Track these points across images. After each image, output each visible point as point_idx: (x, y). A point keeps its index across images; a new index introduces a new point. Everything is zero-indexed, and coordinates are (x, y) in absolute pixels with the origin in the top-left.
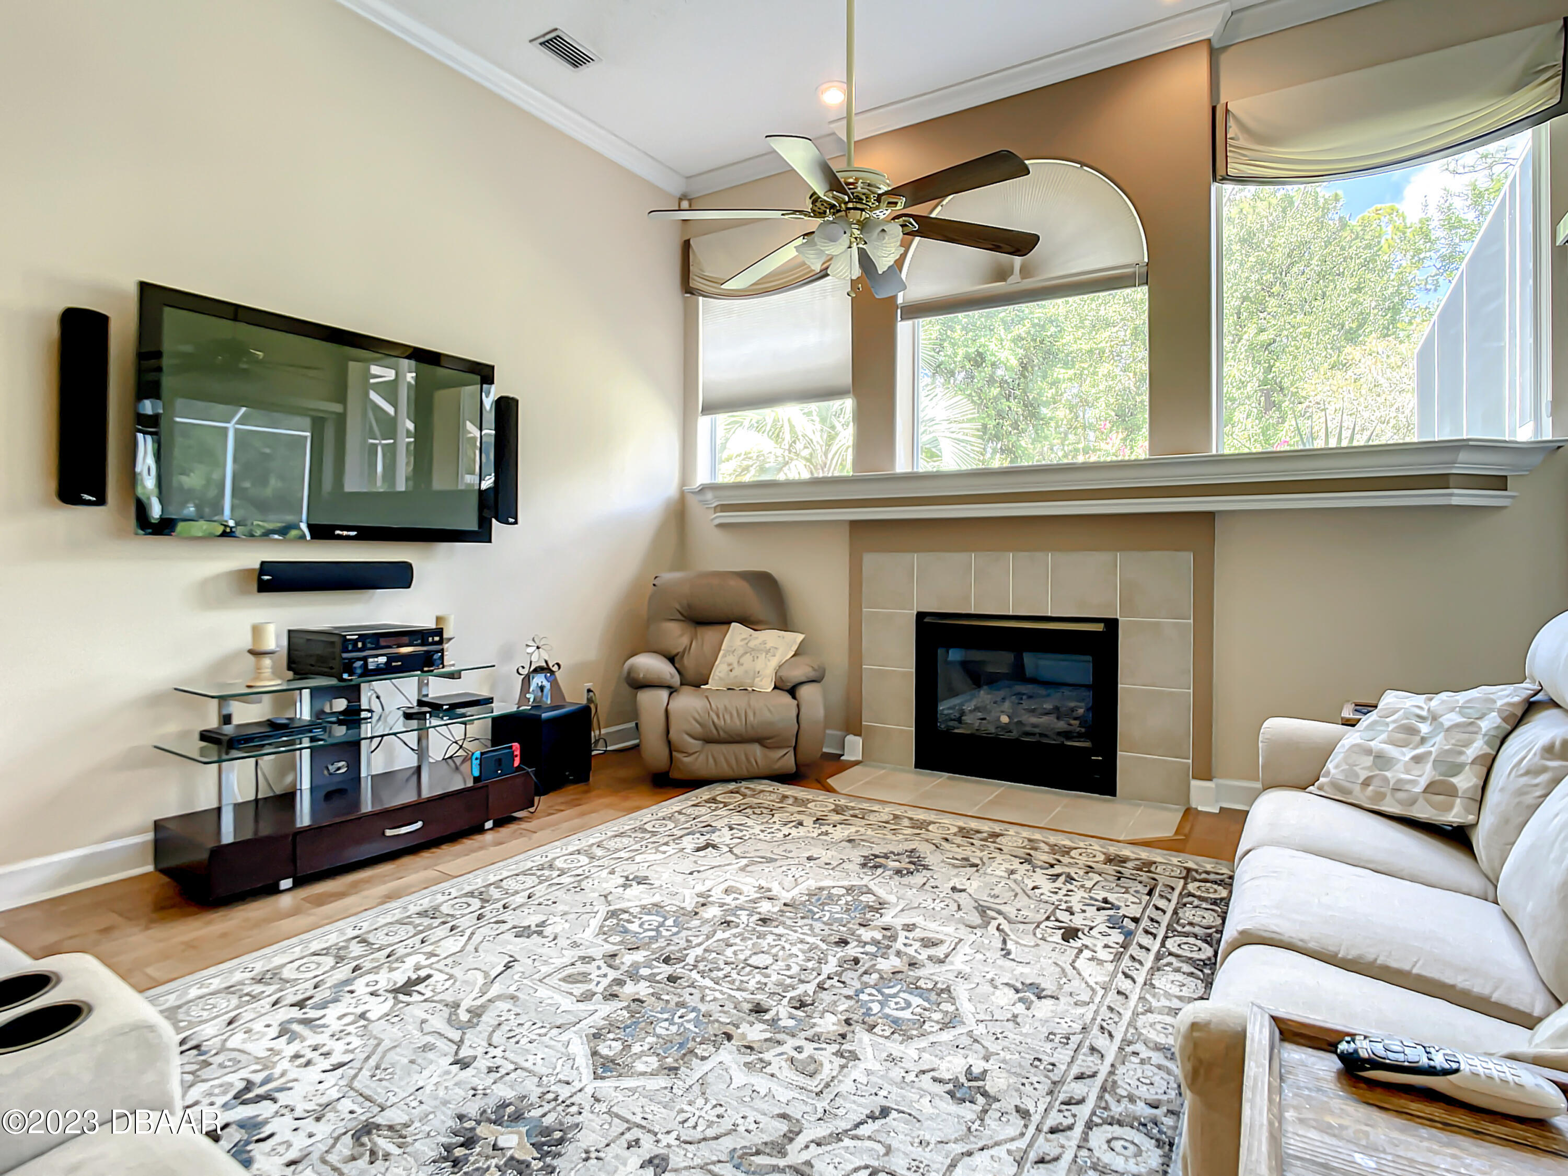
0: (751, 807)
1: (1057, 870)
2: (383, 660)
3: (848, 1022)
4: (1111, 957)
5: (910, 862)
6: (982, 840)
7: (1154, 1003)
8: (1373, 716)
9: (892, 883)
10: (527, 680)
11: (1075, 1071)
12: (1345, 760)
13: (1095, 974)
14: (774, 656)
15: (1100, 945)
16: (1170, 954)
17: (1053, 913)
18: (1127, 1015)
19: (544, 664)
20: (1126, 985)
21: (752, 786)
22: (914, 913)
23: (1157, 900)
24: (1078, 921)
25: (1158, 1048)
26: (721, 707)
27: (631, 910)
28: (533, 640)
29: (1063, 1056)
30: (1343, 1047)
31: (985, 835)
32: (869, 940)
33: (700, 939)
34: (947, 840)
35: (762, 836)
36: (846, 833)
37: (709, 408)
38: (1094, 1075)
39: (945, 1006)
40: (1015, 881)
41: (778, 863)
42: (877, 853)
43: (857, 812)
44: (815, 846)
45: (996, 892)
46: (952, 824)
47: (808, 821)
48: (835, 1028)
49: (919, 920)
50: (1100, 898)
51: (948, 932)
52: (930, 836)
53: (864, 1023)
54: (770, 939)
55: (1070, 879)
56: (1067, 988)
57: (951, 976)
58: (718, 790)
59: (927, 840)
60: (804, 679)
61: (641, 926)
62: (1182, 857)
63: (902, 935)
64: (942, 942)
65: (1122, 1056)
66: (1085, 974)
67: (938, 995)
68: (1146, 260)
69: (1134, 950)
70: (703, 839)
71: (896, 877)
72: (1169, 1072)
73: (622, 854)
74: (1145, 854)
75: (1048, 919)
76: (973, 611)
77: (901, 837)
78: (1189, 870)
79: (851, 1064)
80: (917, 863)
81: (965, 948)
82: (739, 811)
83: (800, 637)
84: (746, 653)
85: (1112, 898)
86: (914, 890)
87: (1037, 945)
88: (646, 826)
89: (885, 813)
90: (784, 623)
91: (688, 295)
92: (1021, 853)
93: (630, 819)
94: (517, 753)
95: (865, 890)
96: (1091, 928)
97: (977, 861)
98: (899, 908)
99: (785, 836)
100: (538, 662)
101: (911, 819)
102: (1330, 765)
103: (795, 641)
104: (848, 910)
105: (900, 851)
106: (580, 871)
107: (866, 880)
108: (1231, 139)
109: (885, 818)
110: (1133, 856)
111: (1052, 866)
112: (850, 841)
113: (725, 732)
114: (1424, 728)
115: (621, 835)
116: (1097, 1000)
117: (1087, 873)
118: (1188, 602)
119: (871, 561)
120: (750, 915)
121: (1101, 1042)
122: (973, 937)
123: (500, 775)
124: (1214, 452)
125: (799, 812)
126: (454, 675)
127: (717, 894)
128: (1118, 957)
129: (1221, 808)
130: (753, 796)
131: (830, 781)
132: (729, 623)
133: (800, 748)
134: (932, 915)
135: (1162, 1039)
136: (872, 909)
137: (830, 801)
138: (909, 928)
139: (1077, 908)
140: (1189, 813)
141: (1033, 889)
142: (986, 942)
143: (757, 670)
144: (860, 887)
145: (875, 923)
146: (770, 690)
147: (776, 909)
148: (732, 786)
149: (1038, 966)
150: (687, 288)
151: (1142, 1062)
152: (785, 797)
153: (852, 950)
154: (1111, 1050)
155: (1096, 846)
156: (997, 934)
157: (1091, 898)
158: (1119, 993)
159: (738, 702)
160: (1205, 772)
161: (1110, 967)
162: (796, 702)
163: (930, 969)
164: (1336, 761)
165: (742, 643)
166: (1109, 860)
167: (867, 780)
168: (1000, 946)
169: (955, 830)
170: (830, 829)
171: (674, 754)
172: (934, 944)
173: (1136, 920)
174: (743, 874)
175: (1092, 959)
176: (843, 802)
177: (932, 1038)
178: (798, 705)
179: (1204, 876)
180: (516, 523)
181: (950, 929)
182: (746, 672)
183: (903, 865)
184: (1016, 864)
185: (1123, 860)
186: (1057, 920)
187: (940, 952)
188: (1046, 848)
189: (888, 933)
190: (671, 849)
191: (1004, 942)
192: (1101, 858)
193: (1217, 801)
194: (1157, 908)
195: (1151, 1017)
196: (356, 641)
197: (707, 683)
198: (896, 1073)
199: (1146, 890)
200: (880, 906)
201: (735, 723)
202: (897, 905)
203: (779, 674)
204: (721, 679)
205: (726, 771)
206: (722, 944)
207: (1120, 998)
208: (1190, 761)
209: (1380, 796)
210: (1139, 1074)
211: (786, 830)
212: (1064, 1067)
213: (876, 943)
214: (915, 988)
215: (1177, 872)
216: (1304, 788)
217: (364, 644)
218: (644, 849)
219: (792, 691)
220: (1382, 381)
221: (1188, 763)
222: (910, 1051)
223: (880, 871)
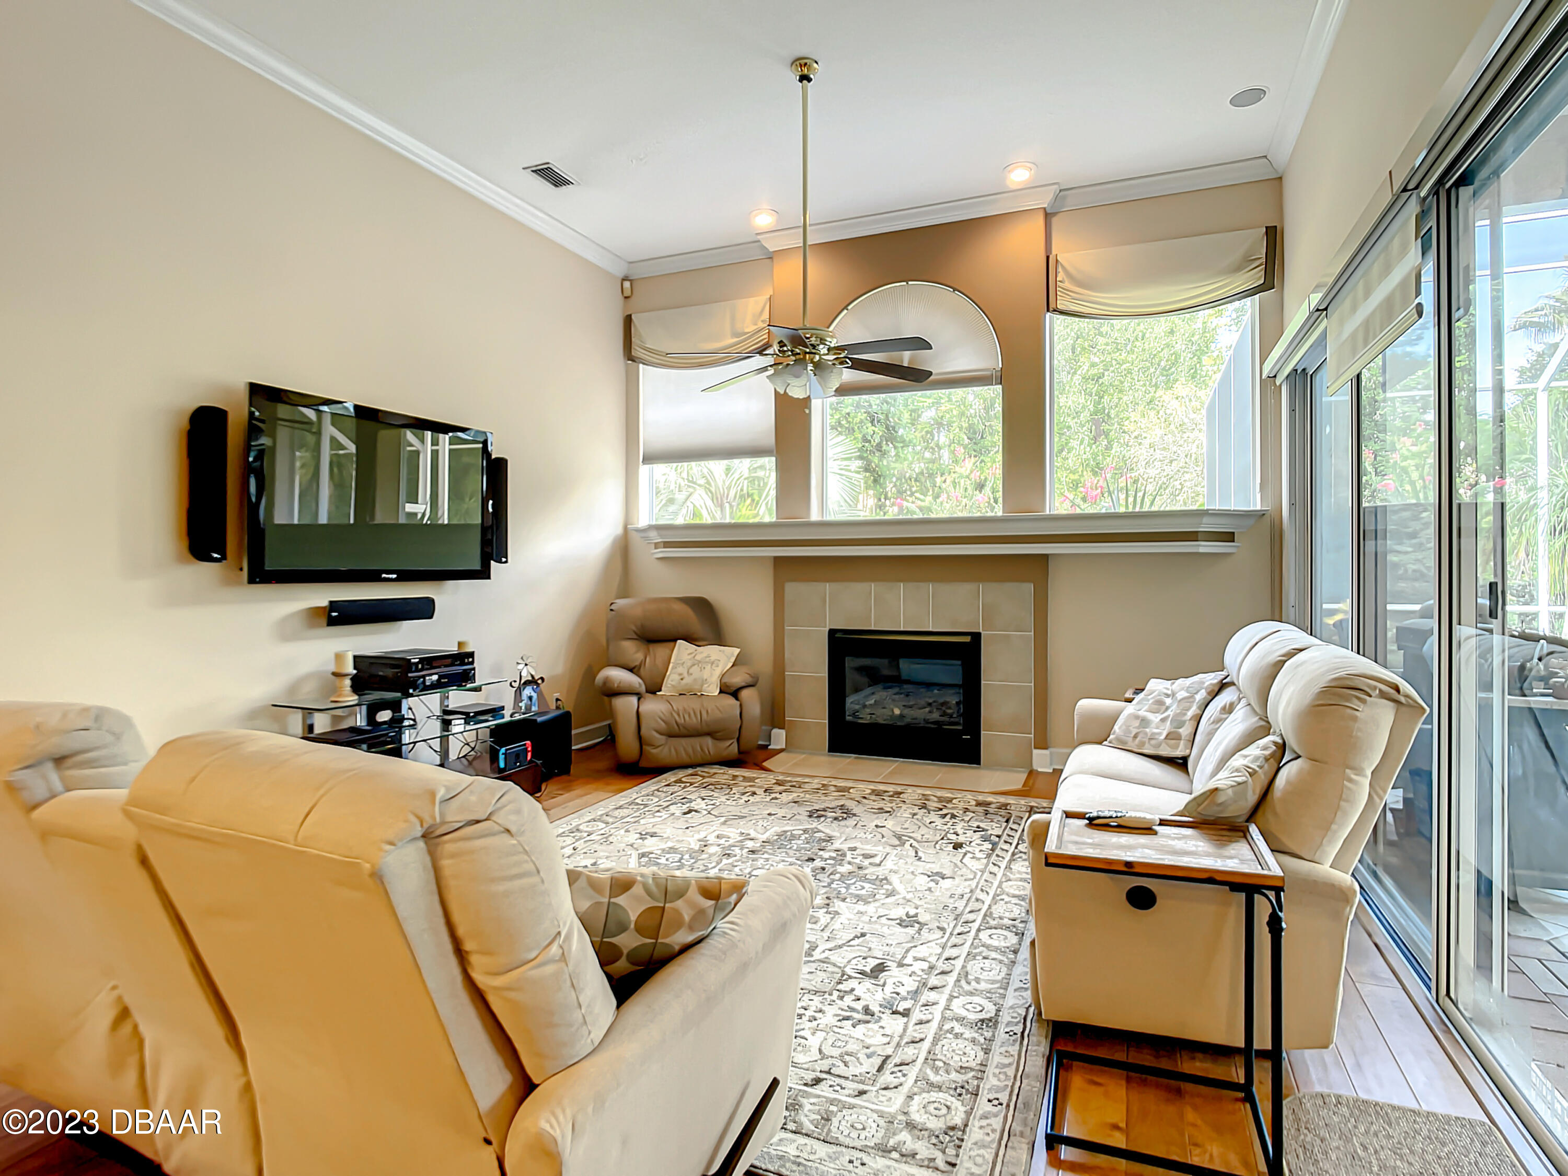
0: (712, 784)
1: (945, 811)
2: (435, 677)
3: (828, 898)
4: (985, 856)
5: (843, 813)
6: (890, 796)
7: (1012, 876)
8: (1142, 695)
9: (833, 825)
10: (519, 692)
11: (968, 909)
12: (1124, 723)
13: (976, 865)
14: (718, 666)
15: (977, 850)
16: (1021, 852)
17: (946, 835)
18: (996, 883)
19: (530, 678)
20: (995, 869)
21: (706, 770)
22: (854, 841)
23: (1011, 825)
24: (961, 839)
25: (1014, 896)
26: (681, 708)
27: (655, 852)
28: (522, 658)
29: (961, 904)
30: (1087, 816)
31: (891, 793)
32: (828, 857)
33: (714, 864)
34: (865, 798)
35: (728, 802)
36: (791, 797)
37: (649, 459)
38: (979, 910)
39: (885, 887)
40: (917, 819)
41: (748, 819)
42: (817, 808)
43: (794, 783)
44: (771, 807)
45: (906, 826)
46: (867, 788)
47: (760, 791)
48: (821, 901)
49: (858, 845)
50: (975, 825)
51: (880, 850)
52: (853, 796)
53: (838, 897)
54: (762, 861)
55: (953, 816)
56: (959, 873)
57: (887, 872)
58: (681, 774)
59: (851, 799)
60: (743, 684)
61: (667, 860)
62: (1028, 799)
63: (849, 854)
64: (876, 855)
65: (995, 900)
66: (970, 866)
67: (881, 881)
68: (1000, 366)
69: (998, 851)
70: (684, 807)
71: (835, 822)
72: (1021, 906)
73: (628, 819)
74: (1002, 799)
75: (942, 839)
76: (873, 628)
77: (831, 798)
78: (1032, 807)
79: (837, 916)
80: (847, 813)
81: (891, 857)
82: (705, 787)
83: (737, 651)
84: (694, 665)
85: (982, 825)
86: (851, 829)
87: (938, 853)
88: (636, 801)
89: (816, 783)
90: (719, 639)
91: (630, 362)
92: (918, 802)
93: (622, 797)
94: (529, 749)
95: (816, 830)
96: (971, 842)
97: (889, 809)
98: (844, 838)
99: (746, 802)
100: (526, 677)
101: (835, 786)
102: (1116, 728)
103: (733, 654)
104: (808, 843)
105: (834, 806)
106: (602, 832)
107: (815, 825)
108: (1059, 281)
109: (816, 786)
110: (995, 801)
111: (941, 809)
112: (795, 802)
113: (684, 727)
114: (1168, 701)
115: (620, 807)
116: (978, 877)
117: (965, 812)
118: (1030, 620)
119: (791, 589)
120: (742, 849)
121: (982, 896)
122: (895, 852)
123: (519, 766)
124: (1048, 512)
125: (750, 786)
126: (478, 689)
127: (712, 839)
128: (989, 856)
129: (1054, 770)
130: (708, 777)
131: (765, 764)
132: (675, 640)
133: (742, 741)
134: (865, 841)
135: (1017, 892)
136: (824, 841)
137: (771, 779)
138: (853, 849)
139: (960, 832)
140: (1032, 773)
141: (930, 823)
142: (905, 853)
143: (705, 678)
144: (812, 829)
145: (829, 848)
146: (716, 694)
147: (758, 845)
148: (690, 771)
149: (940, 863)
150: (629, 355)
151: (1006, 903)
152: (735, 777)
153: (818, 863)
154: (988, 900)
155: (969, 796)
156: (911, 848)
157: (969, 826)
158: (991, 873)
159: (693, 704)
160: (1043, 744)
161: (985, 861)
162: (738, 703)
163: (872, 869)
164: (1119, 725)
165: (690, 657)
166: (979, 804)
167: (794, 761)
168: (914, 855)
169: (869, 791)
170: (778, 795)
171: (644, 747)
172: (872, 857)
173: (999, 836)
174: (726, 826)
175: (973, 858)
176: (781, 778)
177: (882, 902)
178: (741, 705)
179: (1041, 810)
180: (506, 562)
181: (880, 848)
182: (695, 680)
183: (838, 815)
184: (916, 810)
185: (988, 804)
186: (948, 839)
187: (877, 860)
188: (936, 799)
189: (839, 853)
190: (664, 814)
191: (916, 852)
192: (974, 803)
193: (1051, 764)
194: (1012, 829)
195: (1010, 883)
196: (417, 664)
197: (660, 690)
198: (866, 918)
199: (1005, 820)
200: (829, 839)
201: (693, 721)
202: (841, 837)
203: (723, 681)
204: (673, 686)
205: (685, 759)
206: (730, 866)
207: (992, 875)
208: (1032, 736)
209: (1142, 744)
210: (1005, 908)
211: (745, 798)
212: (962, 908)
213: (831, 858)
214: (865, 879)
215: (1024, 809)
216: (1100, 743)
217: (423, 666)
218: (643, 816)
219: (735, 694)
220: (1186, 420)
221: (1031, 738)
222: (871, 909)
223: (822, 819)
